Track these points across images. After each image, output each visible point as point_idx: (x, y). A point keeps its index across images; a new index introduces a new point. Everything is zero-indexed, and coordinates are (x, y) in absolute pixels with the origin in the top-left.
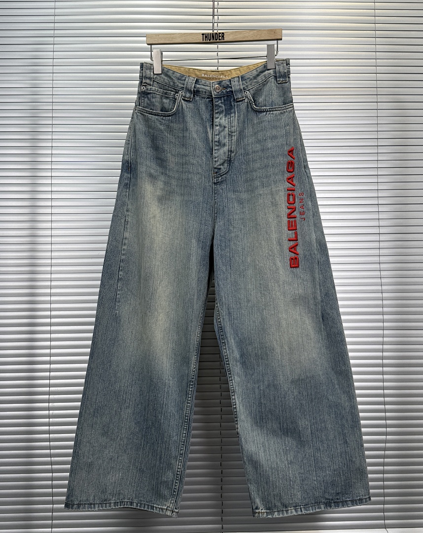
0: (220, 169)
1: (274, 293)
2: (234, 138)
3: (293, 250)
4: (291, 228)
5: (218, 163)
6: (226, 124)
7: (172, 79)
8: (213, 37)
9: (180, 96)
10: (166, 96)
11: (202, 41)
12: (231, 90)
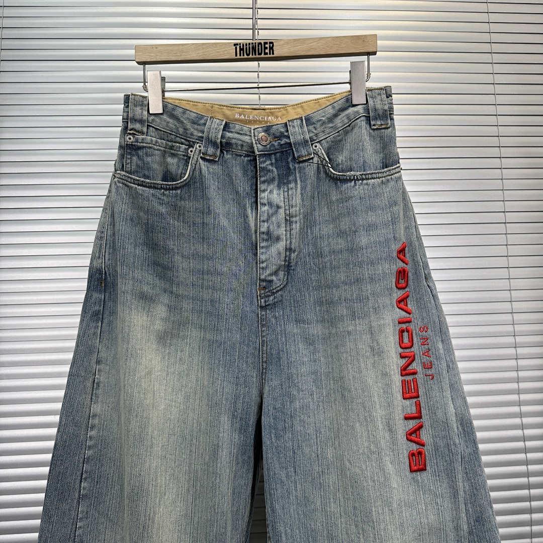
0: (271, 281)
1: (382, 528)
2: (296, 227)
3: (413, 437)
4: (408, 395)
5: (268, 272)
6: (281, 201)
7: (182, 122)
8: (254, 49)
9: (197, 152)
10: (173, 152)
11: (234, 57)
12: (287, 141)
